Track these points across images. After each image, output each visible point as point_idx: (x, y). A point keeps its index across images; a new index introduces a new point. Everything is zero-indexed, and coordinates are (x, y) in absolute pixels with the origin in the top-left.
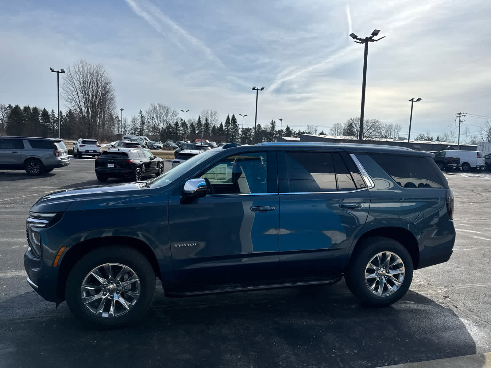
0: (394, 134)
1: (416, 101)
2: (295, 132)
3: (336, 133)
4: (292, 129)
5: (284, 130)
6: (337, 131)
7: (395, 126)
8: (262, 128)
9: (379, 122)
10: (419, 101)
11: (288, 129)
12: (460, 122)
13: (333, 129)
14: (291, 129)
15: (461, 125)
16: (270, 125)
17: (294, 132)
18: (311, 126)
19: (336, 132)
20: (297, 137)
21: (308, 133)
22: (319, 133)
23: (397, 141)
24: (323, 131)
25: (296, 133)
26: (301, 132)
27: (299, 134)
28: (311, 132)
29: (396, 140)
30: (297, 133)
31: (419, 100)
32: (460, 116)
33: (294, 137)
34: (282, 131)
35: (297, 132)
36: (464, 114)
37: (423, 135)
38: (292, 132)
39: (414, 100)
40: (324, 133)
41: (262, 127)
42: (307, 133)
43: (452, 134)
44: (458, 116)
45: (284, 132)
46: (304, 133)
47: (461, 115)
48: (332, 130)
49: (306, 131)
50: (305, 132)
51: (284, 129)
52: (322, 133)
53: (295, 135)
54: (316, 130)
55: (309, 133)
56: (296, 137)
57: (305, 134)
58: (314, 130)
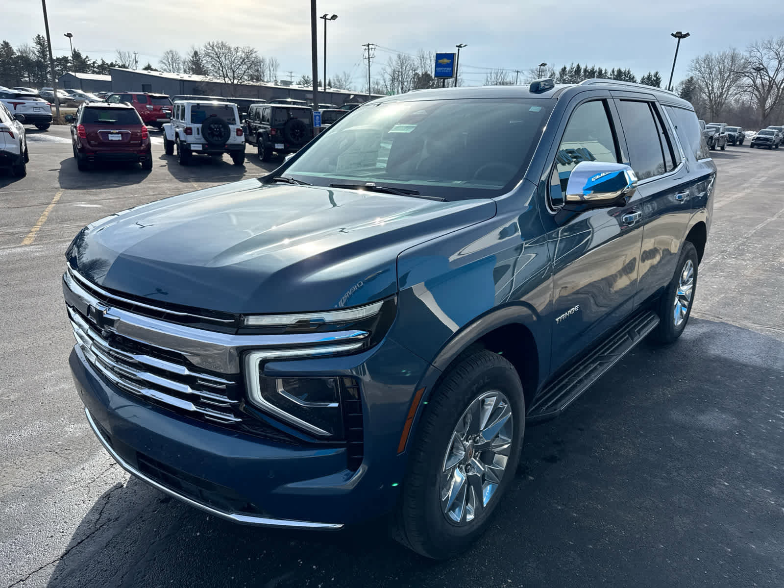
0: (268, 75)
1: (330, 19)
2: (94, 63)
3: (171, 68)
4: (87, 57)
5: (70, 58)
6: (173, 65)
7: (269, 60)
8: (15, 51)
9: (255, 52)
10: (334, 19)
11: (76, 55)
12: (369, 58)
13: (164, 61)
14: (83, 56)
15: (371, 63)
16: (34, 45)
17: (91, 62)
18: (125, 54)
19: (171, 66)
20: (100, 74)
21: (122, 65)
22: (144, 67)
23: (280, 86)
24: (150, 64)
25: (96, 65)
26: (107, 64)
27: (103, 68)
28: (127, 65)
29: (278, 85)
30: (99, 66)
31: (334, 17)
32: (369, 49)
33: (94, 72)
34: (65, 59)
35: (100, 64)
36: (373, 47)
37: (308, 77)
38: (89, 63)
39: (327, 17)
40: (153, 67)
41: (15, 48)
42: (119, 67)
43: (347, 78)
44: (365, 49)
45: (70, 63)
46: (112, 65)
47: (370, 47)
48: (161, 62)
49: (116, 62)
50: (114, 63)
51: (69, 55)
52: (148, 68)
53: (95, 69)
54: (137, 62)
55: (124, 66)
56: (98, 73)
57: (117, 68)
58: (132, 60)
